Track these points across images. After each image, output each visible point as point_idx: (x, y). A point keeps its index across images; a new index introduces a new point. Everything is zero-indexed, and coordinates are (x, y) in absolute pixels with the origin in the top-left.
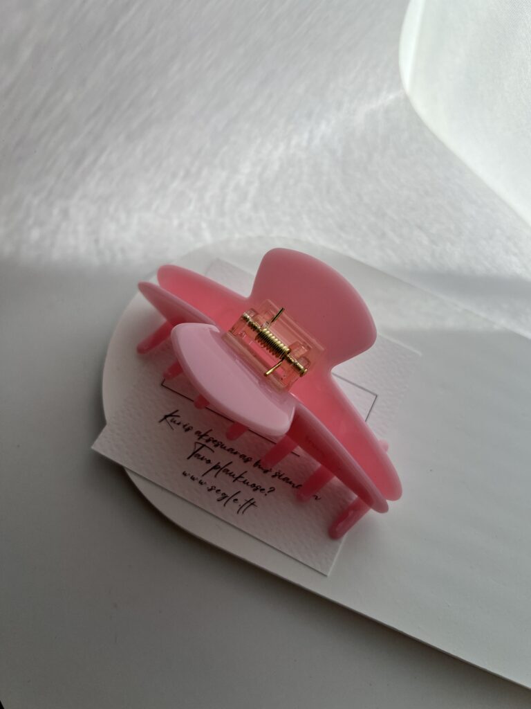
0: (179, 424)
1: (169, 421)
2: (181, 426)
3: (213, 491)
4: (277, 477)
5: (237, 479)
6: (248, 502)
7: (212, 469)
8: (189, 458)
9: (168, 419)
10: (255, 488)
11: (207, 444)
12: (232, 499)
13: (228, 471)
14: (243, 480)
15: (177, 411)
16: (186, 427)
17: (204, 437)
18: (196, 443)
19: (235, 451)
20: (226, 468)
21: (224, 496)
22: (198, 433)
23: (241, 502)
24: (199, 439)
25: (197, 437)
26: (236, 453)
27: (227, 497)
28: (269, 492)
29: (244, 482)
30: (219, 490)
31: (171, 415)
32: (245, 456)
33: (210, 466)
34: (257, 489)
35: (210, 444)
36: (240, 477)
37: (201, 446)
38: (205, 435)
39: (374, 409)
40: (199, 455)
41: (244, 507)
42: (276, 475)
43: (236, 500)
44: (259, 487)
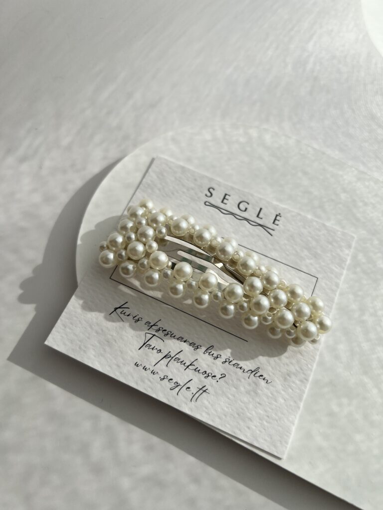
0: (128, 315)
2: (131, 317)
3: (166, 381)
4: (227, 363)
5: (188, 366)
7: (162, 359)
8: (139, 349)
9: (117, 310)
10: (207, 375)
11: (156, 334)
12: (184, 388)
13: (179, 359)
14: (194, 368)
15: (127, 302)
16: (136, 318)
17: (153, 327)
19: (184, 340)
20: (177, 356)
21: (177, 384)
22: (148, 323)
23: (194, 390)
24: (148, 330)
25: (146, 327)
26: (185, 342)
28: (220, 379)
31: (120, 308)
32: (195, 344)
33: (161, 355)
34: (209, 376)
35: (160, 334)
36: (190, 365)
37: (152, 336)
38: (154, 325)
39: (316, 291)
40: (151, 346)
41: (197, 395)
42: (226, 361)
43: (189, 388)
44: (210, 375)
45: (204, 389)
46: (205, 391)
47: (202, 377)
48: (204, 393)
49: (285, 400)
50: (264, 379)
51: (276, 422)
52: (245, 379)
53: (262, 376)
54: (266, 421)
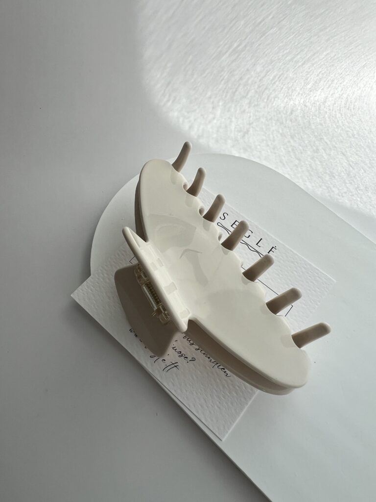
4: (199, 351)
10: (181, 355)
12: (161, 359)
14: (173, 346)
23: (168, 363)
28: (190, 361)
41: (169, 368)
42: (199, 349)
43: (164, 360)
44: (183, 355)
45: (176, 365)
46: (176, 366)
47: (177, 355)
48: (175, 368)
49: (237, 394)
50: (225, 372)
51: (224, 409)
52: (210, 367)
53: (224, 369)
54: (217, 406)
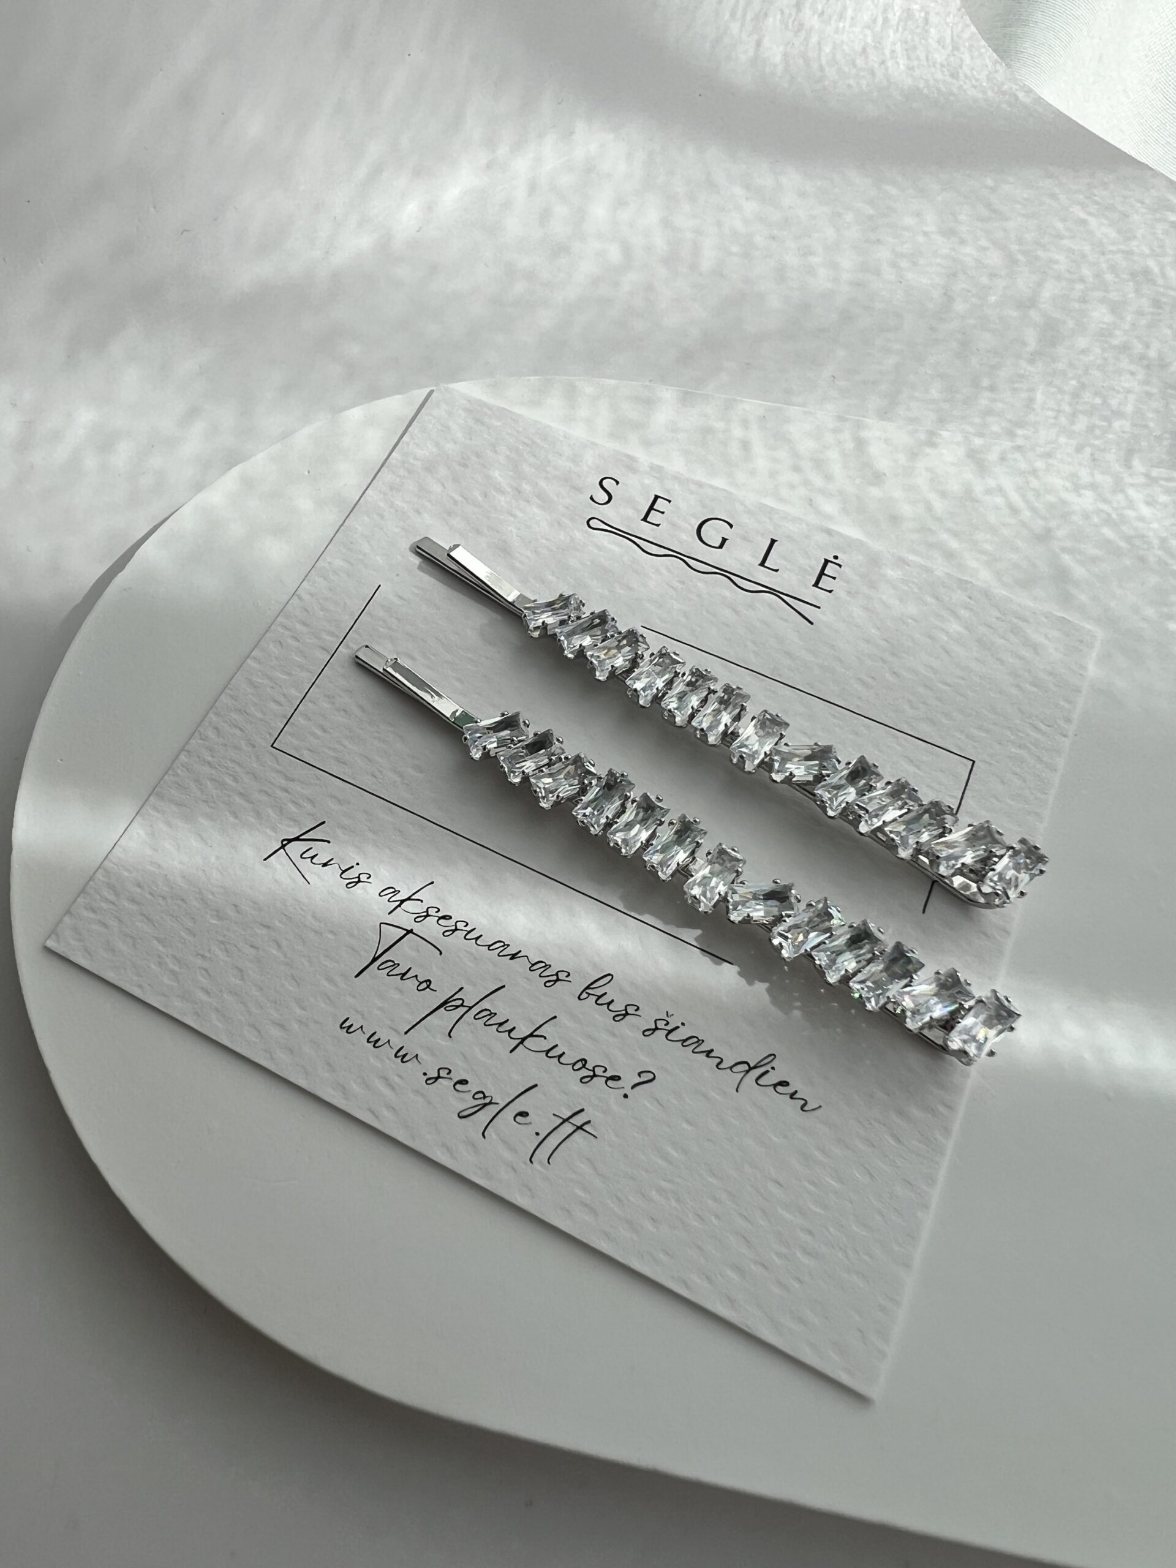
1: (296, 857)
6: (565, 1121)
18: (381, 924)
27: (490, 1103)
29: (548, 1052)
30: (464, 1082)
